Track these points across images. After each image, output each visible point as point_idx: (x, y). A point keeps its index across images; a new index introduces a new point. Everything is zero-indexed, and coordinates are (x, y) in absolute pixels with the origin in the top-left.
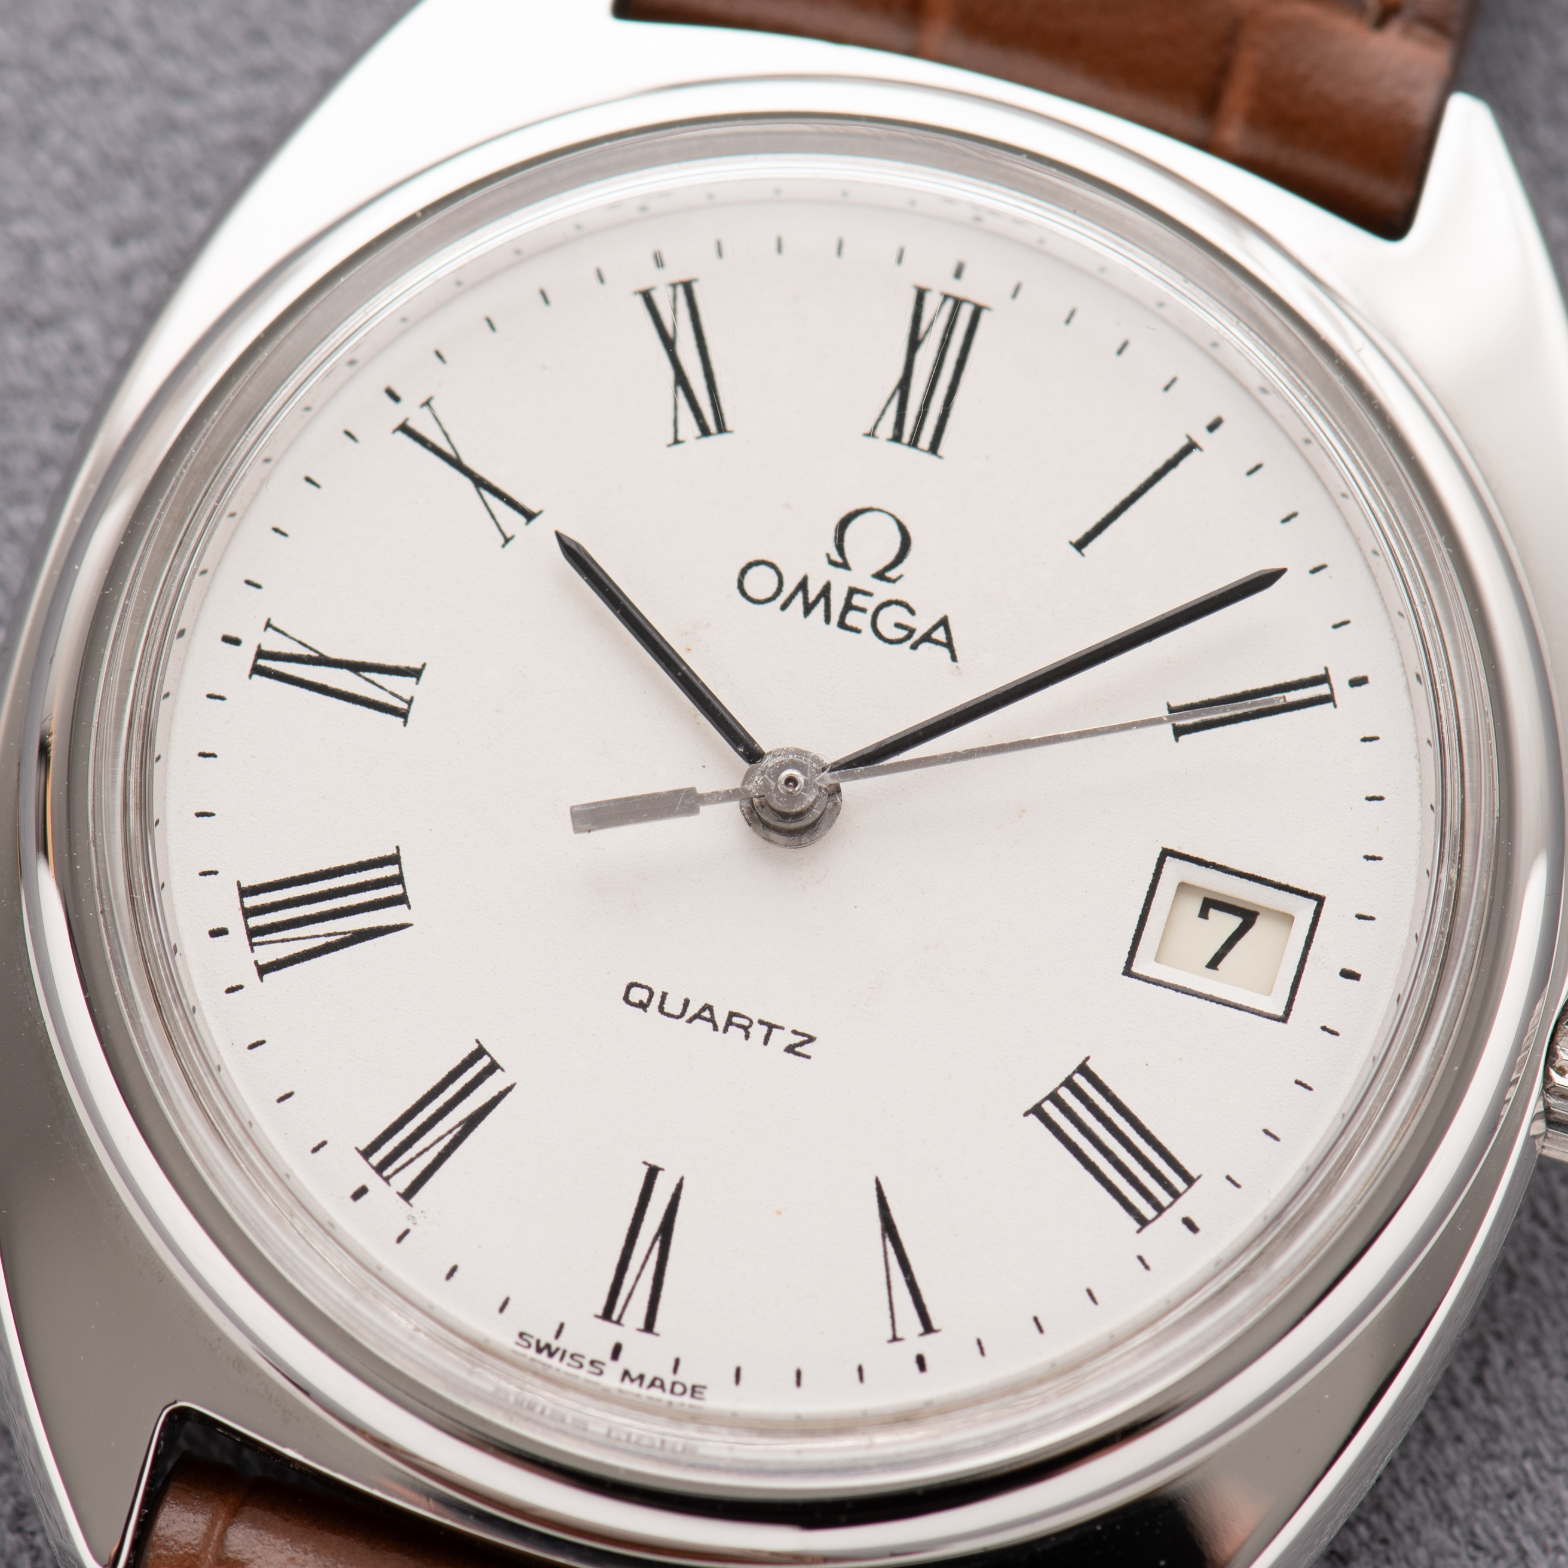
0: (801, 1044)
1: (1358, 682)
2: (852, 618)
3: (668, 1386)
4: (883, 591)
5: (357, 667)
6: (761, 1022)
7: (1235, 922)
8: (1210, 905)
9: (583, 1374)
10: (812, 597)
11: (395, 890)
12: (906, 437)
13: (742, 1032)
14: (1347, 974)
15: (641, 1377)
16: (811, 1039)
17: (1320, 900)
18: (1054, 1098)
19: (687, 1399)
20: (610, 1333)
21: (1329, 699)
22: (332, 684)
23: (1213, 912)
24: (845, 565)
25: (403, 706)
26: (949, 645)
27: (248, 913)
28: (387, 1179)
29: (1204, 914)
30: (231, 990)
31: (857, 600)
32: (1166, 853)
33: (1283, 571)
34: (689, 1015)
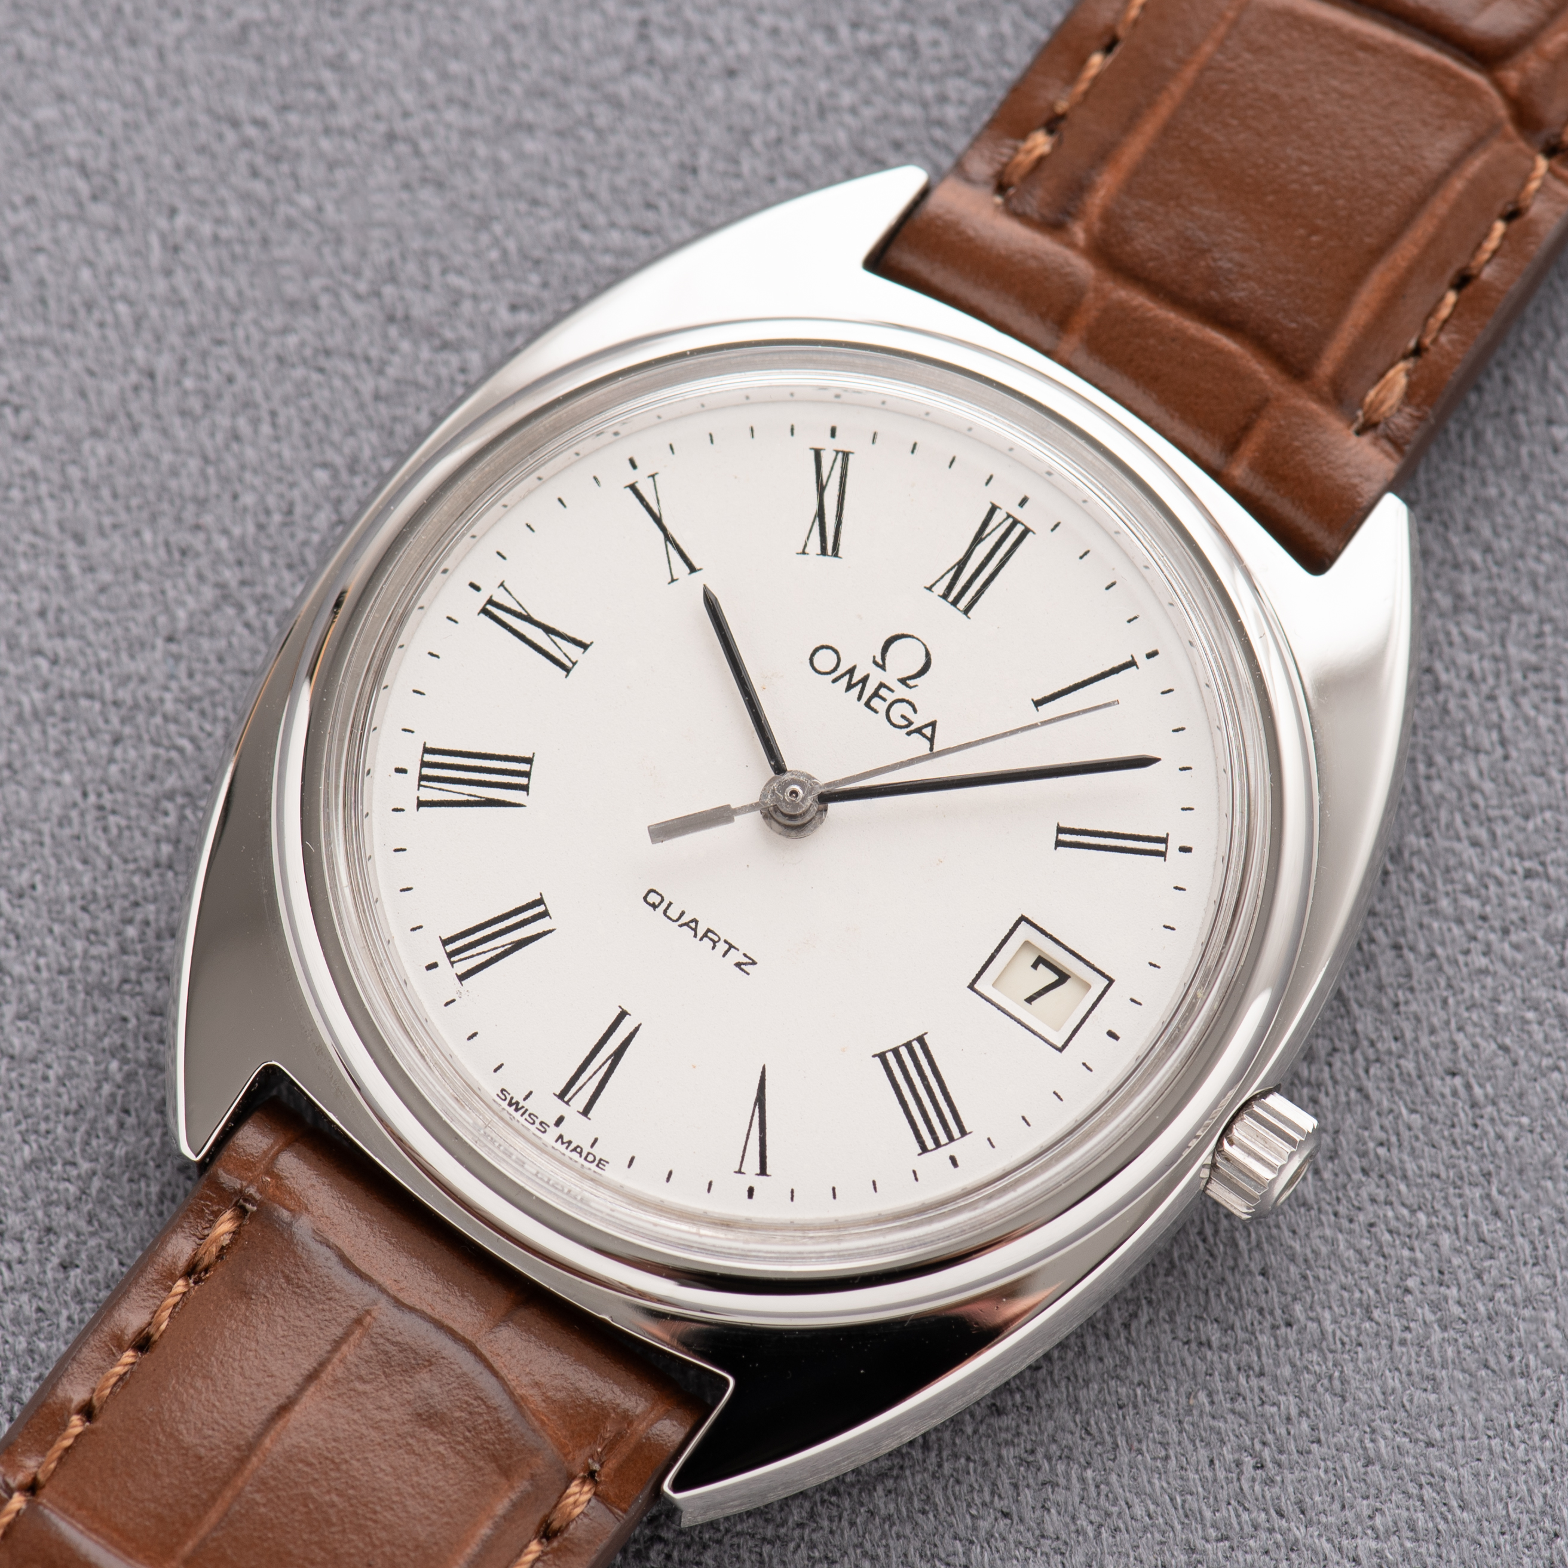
0: (746, 964)
1: (1185, 850)
2: (876, 703)
3: (584, 1154)
4: (901, 692)
6: (726, 942)
7: (1054, 977)
8: (1041, 961)
9: (533, 1128)
10: (854, 680)
11: (523, 781)
12: (951, 598)
13: (711, 944)
14: (1111, 1034)
15: (570, 1143)
16: (754, 963)
17: (1111, 981)
18: (896, 1052)
19: (593, 1166)
20: (560, 1108)
21: (1162, 854)
22: (529, 636)
23: (1041, 967)
24: (883, 667)
25: (569, 665)
26: (931, 740)
27: (424, 764)
28: (452, 963)
29: (1035, 966)
30: (396, 810)
31: (883, 692)
32: (1023, 919)
33: (1157, 760)
34: (681, 922)
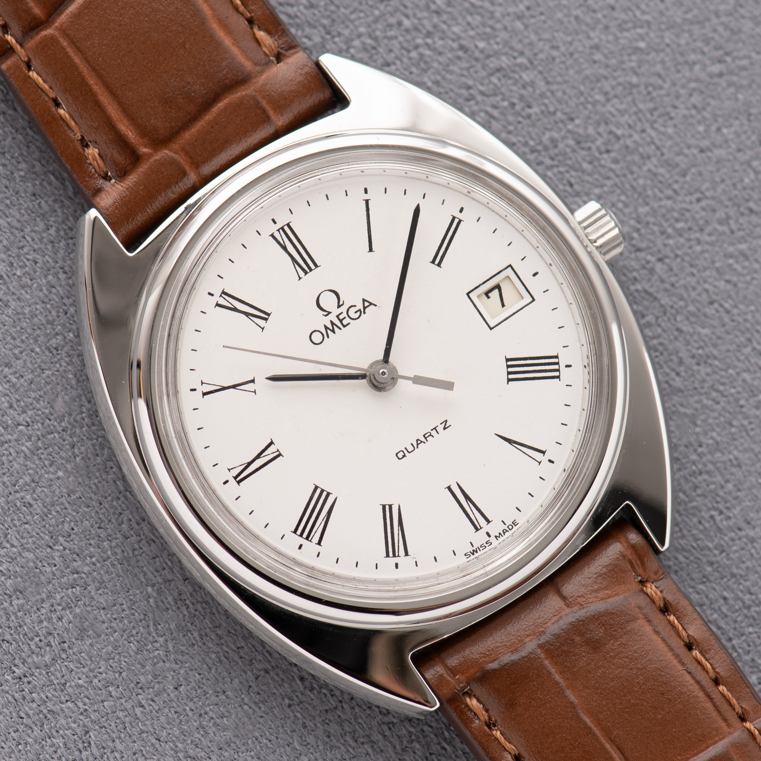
0: (445, 425)
1: (461, 210)
2: (345, 322)
3: (508, 529)
4: (344, 309)
5: (258, 456)
6: (432, 430)
7: (497, 291)
8: (487, 294)
10: (331, 328)
11: (325, 494)
12: (308, 271)
13: (431, 437)
14: (535, 275)
15: (500, 534)
16: (446, 421)
17: (510, 266)
18: (509, 373)
19: (515, 528)
20: (482, 532)
21: (460, 221)
23: (490, 295)
24: (329, 313)
25: (278, 453)
26: (371, 304)
27: (301, 535)
28: (398, 556)
29: (488, 297)
30: (318, 556)
31: (341, 317)
32: (468, 294)
33: (418, 206)
34: (416, 447)
